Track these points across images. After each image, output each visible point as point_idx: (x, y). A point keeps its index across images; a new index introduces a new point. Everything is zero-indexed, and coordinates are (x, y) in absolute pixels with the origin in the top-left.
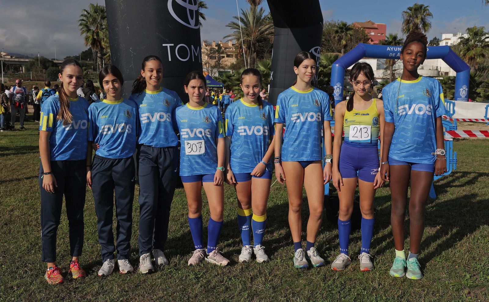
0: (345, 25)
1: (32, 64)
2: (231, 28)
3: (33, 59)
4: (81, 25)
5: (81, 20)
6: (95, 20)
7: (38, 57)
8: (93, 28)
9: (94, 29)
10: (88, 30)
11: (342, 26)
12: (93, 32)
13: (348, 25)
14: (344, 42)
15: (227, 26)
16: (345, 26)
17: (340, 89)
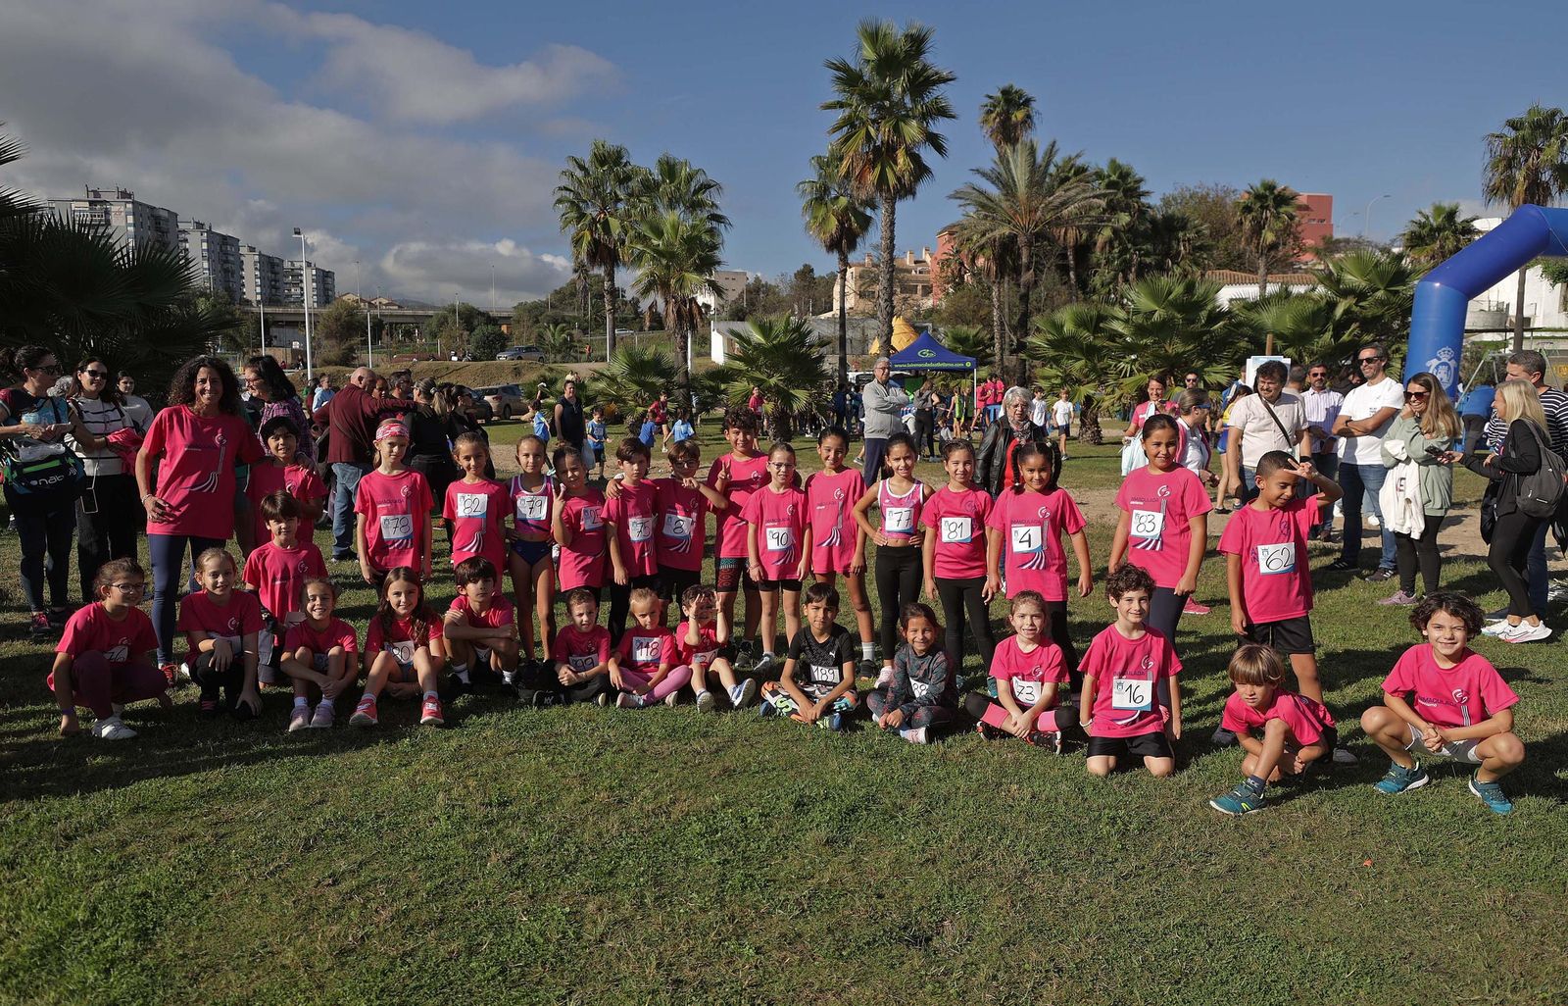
0: (1271, 188)
1: (443, 322)
2: (962, 202)
3: (444, 309)
4: (559, 201)
5: (560, 189)
6: (597, 188)
7: (454, 306)
8: (592, 211)
9: (594, 214)
10: (581, 216)
11: (1262, 191)
12: (594, 221)
13: (1280, 187)
14: (1269, 237)
15: (950, 197)
16: (1272, 193)
17: (1449, 368)
